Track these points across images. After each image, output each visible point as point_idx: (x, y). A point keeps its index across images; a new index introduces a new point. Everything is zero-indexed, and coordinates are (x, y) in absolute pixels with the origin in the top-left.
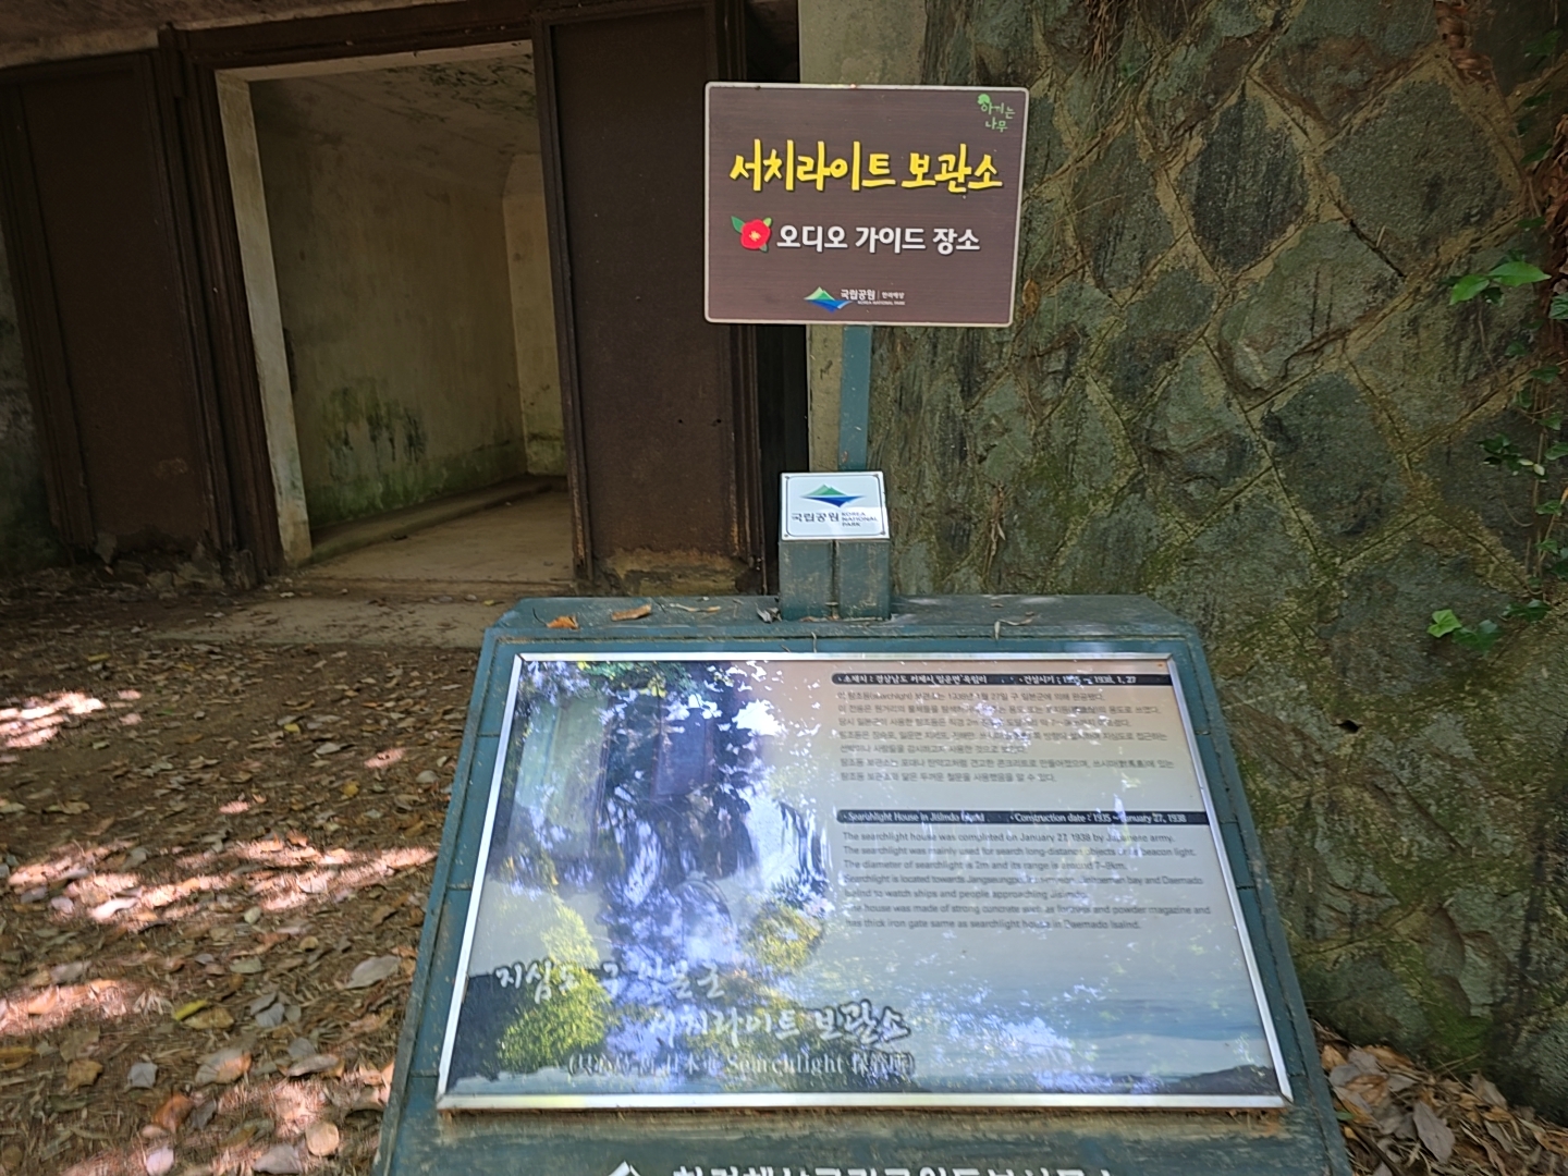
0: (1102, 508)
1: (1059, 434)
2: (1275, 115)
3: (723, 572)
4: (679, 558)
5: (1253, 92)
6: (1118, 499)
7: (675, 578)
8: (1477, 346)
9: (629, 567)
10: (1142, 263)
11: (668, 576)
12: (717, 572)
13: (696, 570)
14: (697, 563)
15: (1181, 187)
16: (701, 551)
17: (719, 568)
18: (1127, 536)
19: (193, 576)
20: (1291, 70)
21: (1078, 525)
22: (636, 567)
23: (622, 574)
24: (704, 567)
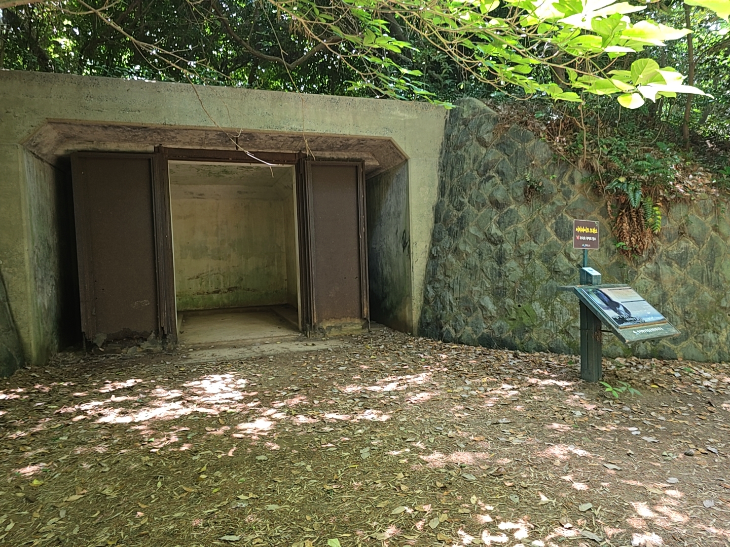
0: (544, 283)
1: (530, 270)
2: (569, 218)
3: (357, 324)
4: (344, 320)
5: (565, 214)
6: (547, 281)
7: (343, 327)
8: (609, 253)
9: (327, 325)
10: (545, 239)
11: (341, 326)
12: (355, 324)
13: (349, 324)
14: (350, 322)
15: (551, 228)
16: (351, 317)
17: (356, 322)
18: (551, 287)
19: (148, 347)
20: (572, 212)
21: (538, 287)
22: (330, 325)
23: (325, 328)
24: (352, 323)
